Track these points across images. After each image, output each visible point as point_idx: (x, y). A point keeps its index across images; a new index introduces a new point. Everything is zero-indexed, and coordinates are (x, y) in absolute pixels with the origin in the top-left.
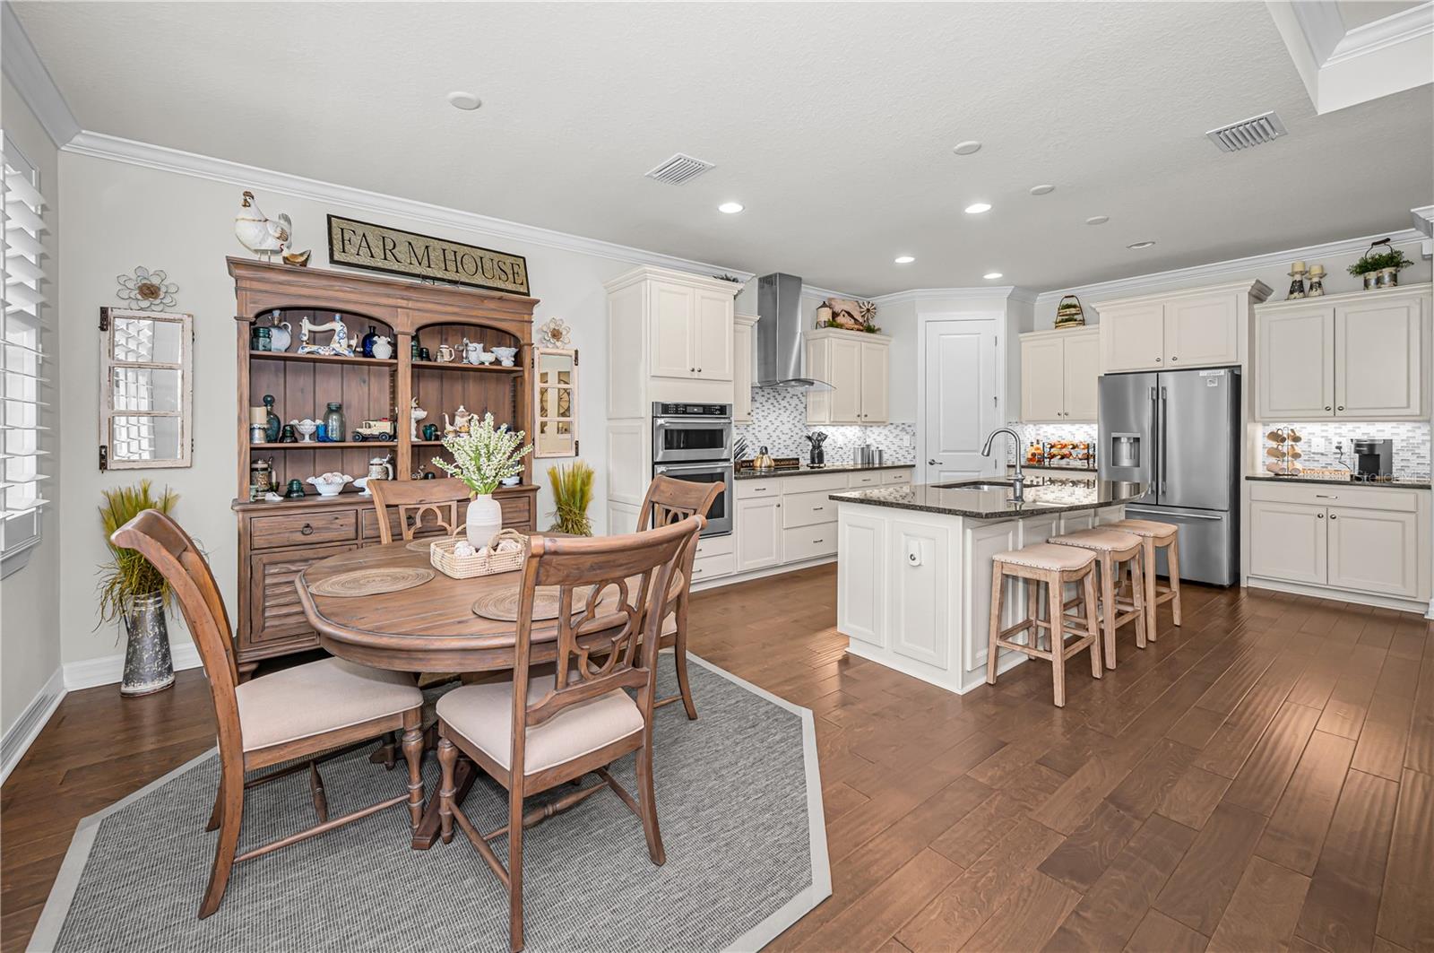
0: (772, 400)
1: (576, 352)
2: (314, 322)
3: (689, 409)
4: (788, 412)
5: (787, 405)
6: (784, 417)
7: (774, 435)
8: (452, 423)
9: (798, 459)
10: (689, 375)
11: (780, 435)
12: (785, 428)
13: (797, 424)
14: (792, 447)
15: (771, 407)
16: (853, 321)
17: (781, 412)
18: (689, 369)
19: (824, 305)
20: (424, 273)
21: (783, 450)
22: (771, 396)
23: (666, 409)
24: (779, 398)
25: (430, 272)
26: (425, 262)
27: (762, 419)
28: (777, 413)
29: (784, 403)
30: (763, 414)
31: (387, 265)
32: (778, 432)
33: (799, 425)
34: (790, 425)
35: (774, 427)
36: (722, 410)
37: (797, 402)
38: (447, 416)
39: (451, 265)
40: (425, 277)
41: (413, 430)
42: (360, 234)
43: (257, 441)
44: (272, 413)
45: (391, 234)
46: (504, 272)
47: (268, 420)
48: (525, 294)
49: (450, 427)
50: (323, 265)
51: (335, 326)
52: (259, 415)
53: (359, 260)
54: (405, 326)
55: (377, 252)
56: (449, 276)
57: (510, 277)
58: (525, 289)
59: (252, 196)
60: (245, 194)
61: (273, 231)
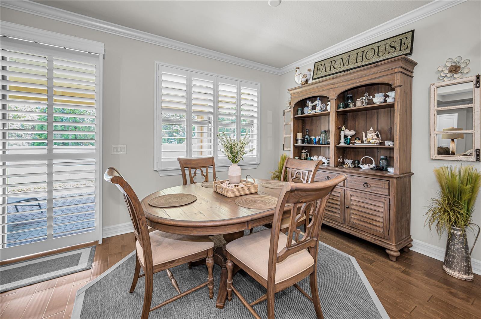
2: (312, 102)
8: (366, 137)
20: (345, 69)
25: (347, 67)
26: (347, 64)
31: (330, 72)
38: (364, 133)
39: (359, 59)
40: (345, 71)
41: (342, 140)
42: (323, 64)
43: (299, 143)
44: (308, 135)
45: (335, 59)
46: (394, 48)
47: (303, 136)
48: (411, 53)
49: (364, 138)
50: (310, 81)
51: (316, 102)
52: (300, 135)
53: (322, 75)
54: (333, 96)
55: (328, 69)
56: (356, 65)
57: (398, 48)
58: (412, 50)
59: (299, 68)
60: (296, 68)
61: (301, 76)
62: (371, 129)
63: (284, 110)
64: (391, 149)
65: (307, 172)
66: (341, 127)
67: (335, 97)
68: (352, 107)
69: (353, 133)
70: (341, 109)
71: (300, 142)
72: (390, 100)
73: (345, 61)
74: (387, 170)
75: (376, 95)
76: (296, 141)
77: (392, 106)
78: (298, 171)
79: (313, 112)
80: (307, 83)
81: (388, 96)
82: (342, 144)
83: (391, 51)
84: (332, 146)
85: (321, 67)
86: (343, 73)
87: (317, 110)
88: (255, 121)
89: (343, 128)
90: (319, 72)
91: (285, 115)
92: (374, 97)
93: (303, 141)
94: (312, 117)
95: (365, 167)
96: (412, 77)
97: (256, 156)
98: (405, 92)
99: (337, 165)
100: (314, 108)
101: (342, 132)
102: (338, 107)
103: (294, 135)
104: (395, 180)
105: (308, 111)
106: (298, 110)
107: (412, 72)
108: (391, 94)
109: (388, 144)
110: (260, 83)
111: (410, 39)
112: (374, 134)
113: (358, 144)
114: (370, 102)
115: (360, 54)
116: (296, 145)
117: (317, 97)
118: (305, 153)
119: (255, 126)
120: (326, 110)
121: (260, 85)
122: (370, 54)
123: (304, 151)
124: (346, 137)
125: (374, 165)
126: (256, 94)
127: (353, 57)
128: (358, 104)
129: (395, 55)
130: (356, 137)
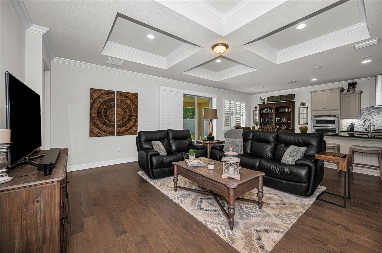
1: (307, 107)
2: (266, 109)
3: (323, 116)
10: (323, 109)
18: (323, 108)
23: (315, 116)
25: (278, 100)
31: (273, 101)
36: (335, 116)
39: (281, 99)
41: (277, 121)
42: (270, 98)
45: (274, 97)
46: (290, 97)
47: (263, 120)
48: (294, 100)
49: (283, 120)
51: (268, 109)
52: (261, 119)
53: (270, 101)
54: (274, 108)
55: (272, 100)
56: (281, 100)
57: (291, 98)
58: (294, 99)
59: (261, 97)
61: (262, 100)
62: (285, 118)
63: (253, 110)
64: (290, 123)
65: (270, 129)
68: (279, 112)
69: (279, 119)
70: (276, 112)
71: (261, 121)
72: (289, 111)
73: (277, 98)
74: (289, 128)
75: (286, 109)
76: (260, 121)
77: (290, 112)
78: (267, 129)
81: (289, 110)
84: (274, 123)
86: (276, 102)
88: (244, 114)
90: (269, 100)
91: (254, 112)
94: (265, 113)
95: (283, 128)
98: (293, 109)
100: (267, 111)
101: (276, 118)
102: (275, 111)
105: (264, 111)
106: (261, 111)
107: (294, 104)
108: (290, 109)
109: (289, 121)
111: (294, 96)
112: (285, 119)
113: (281, 122)
114: (284, 111)
115: (281, 97)
117: (268, 108)
118: (263, 125)
119: (244, 116)
120: (271, 112)
121: (246, 102)
122: (284, 98)
124: (277, 120)
125: (285, 127)
126: (245, 105)
127: (279, 98)
128: (281, 111)
129: (290, 99)
130: (281, 120)
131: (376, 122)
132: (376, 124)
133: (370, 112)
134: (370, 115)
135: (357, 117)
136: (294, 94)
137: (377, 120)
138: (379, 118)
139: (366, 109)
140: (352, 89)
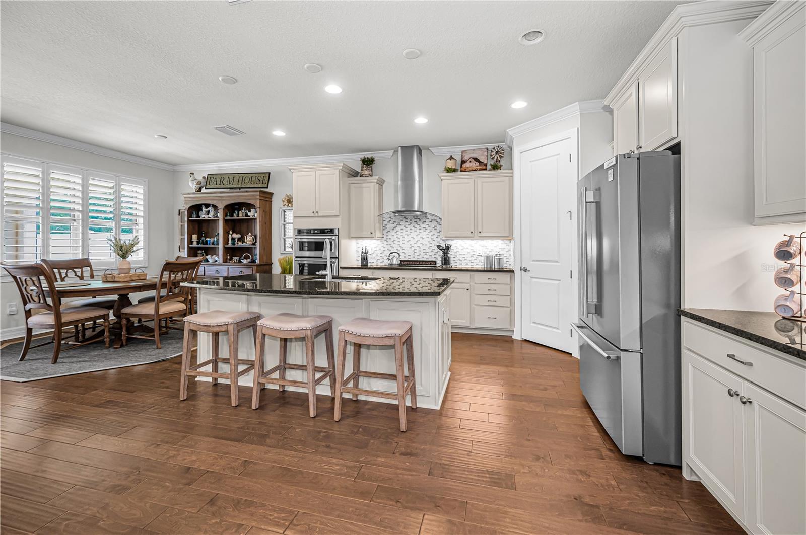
0: (414, 224)
3: (312, 231)
4: (427, 231)
5: (427, 227)
6: (424, 234)
7: (415, 246)
9: (435, 262)
11: (421, 245)
12: (425, 242)
13: (435, 238)
14: (432, 254)
15: (413, 228)
16: (478, 163)
17: (422, 231)
18: (312, 212)
19: (451, 158)
20: (231, 187)
21: (423, 255)
22: (413, 221)
23: (298, 232)
24: (420, 223)
25: (232, 186)
26: (232, 183)
27: (405, 236)
28: (418, 232)
29: (425, 225)
30: (407, 232)
31: (220, 186)
32: (418, 244)
33: (438, 239)
34: (429, 239)
35: (414, 241)
36: (332, 231)
37: (436, 224)
38: (245, 237)
39: (240, 183)
40: (231, 188)
41: (230, 242)
42: (214, 177)
43: (195, 245)
44: (204, 237)
45: (224, 176)
46: (260, 180)
47: (199, 238)
48: (267, 187)
49: (246, 240)
50: (203, 190)
51: (210, 208)
52: (195, 237)
53: (213, 187)
54: (221, 206)
55: (218, 183)
56: (238, 186)
57: (262, 182)
58: (268, 185)
59: (193, 174)
60: (191, 173)
61: (195, 182)
62: (250, 234)
63: (179, 210)
66: (229, 231)
67: (223, 207)
68: (235, 217)
69: (239, 236)
70: (227, 218)
71: (195, 243)
73: (231, 180)
76: (191, 242)
79: (206, 217)
80: (200, 191)
82: (230, 245)
83: (258, 183)
84: (221, 247)
85: (213, 180)
86: (228, 190)
87: (210, 216)
88: (141, 221)
89: (231, 232)
90: (211, 184)
91: (181, 215)
92: (250, 211)
93: (198, 243)
94: (205, 221)
95: (245, 261)
96: (271, 201)
97: (142, 259)
98: (264, 211)
99: (225, 261)
100: (208, 213)
101: (230, 235)
102: (225, 216)
103: (189, 237)
104: (256, 267)
105: (203, 216)
106: (192, 213)
107: (271, 198)
110: (147, 180)
111: (268, 177)
112: (251, 237)
113: (240, 244)
114: (247, 214)
115: (241, 178)
116: (190, 246)
117: (209, 204)
118: (201, 253)
119: (141, 226)
120: (217, 216)
121: (147, 182)
122: (247, 181)
123: (200, 252)
124: (233, 239)
125: (250, 260)
126: (142, 191)
127: (236, 179)
128: (240, 215)
129: (260, 186)
130: (241, 239)
131: (403, 245)
132: (403, 251)
133: (395, 225)
134: (396, 230)
135: (371, 235)
136: (269, 173)
137: (404, 242)
138: (407, 238)
139: (390, 219)
140: (367, 172)
